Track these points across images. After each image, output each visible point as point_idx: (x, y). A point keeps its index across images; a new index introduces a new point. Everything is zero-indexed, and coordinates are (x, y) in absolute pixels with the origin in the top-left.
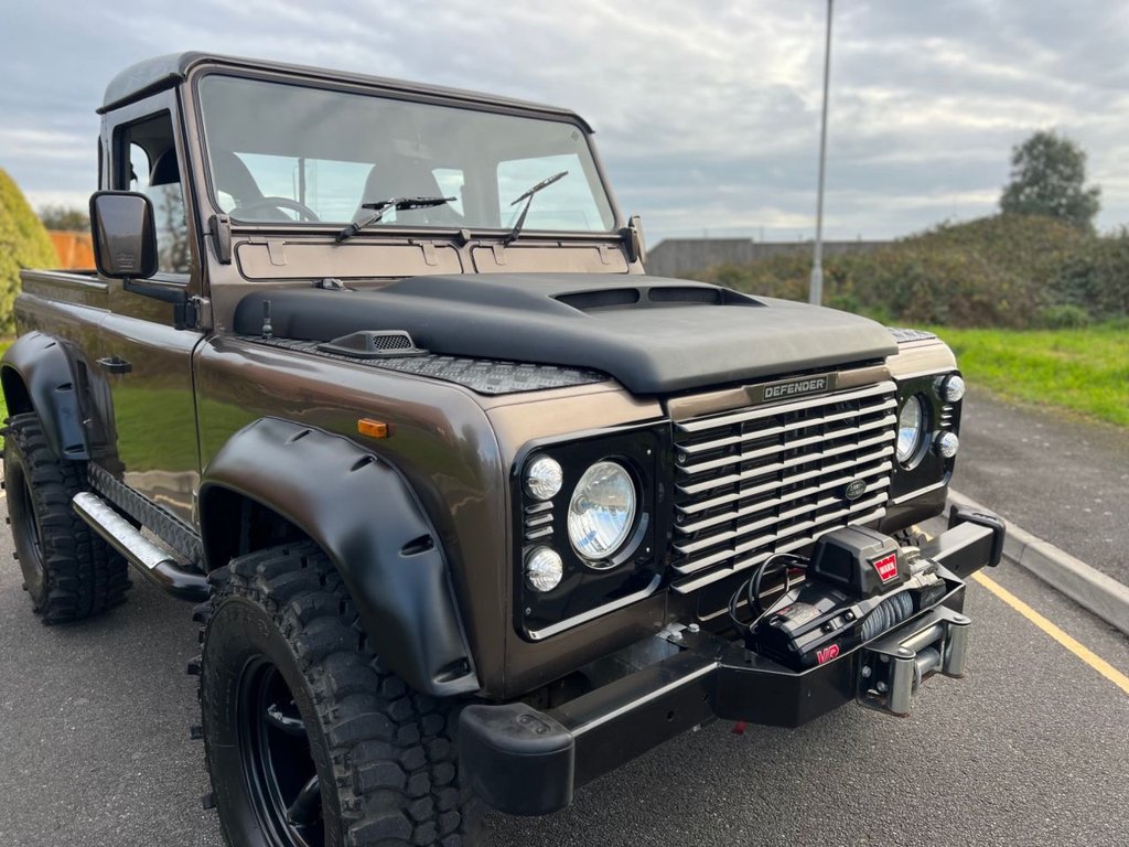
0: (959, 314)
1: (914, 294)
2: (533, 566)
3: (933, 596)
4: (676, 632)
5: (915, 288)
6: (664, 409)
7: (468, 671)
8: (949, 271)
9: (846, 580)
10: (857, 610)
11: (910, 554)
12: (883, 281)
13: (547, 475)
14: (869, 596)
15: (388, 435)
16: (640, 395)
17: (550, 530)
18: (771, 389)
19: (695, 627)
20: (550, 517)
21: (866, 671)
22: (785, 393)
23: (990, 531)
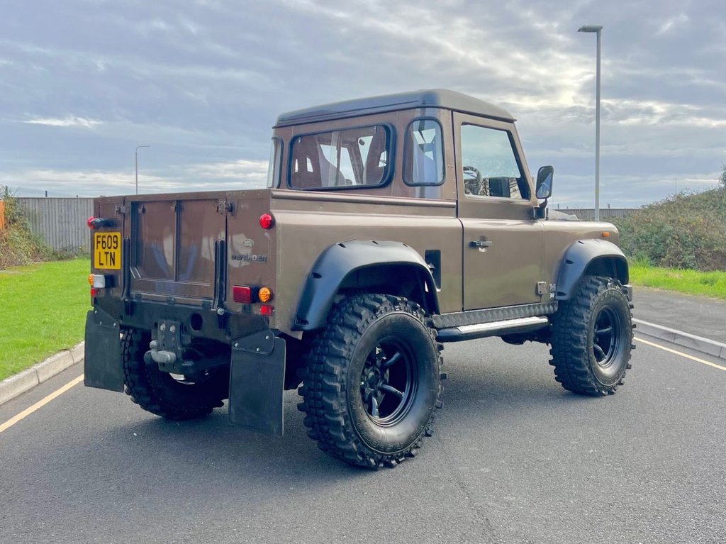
0: (704, 261)
1: (667, 245)
5: (668, 242)
8: (693, 229)
12: (642, 237)
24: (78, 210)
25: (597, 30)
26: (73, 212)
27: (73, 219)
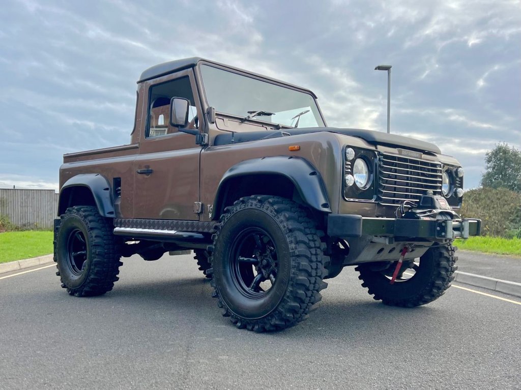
2: (347, 178)
6: (376, 148)
7: (328, 207)
9: (430, 205)
10: (434, 211)
14: (437, 209)
15: (300, 149)
16: (370, 142)
17: (350, 170)
20: (350, 167)
21: (438, 228)
22: (408, 154)
24: (34, 198)
25: (387, 68)
26: (30, 200)
27: (31, 205)
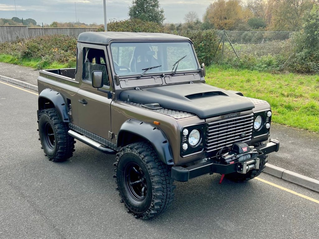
2: (183, 146)
3: (255, 155)
4: (206, 159)
6: (205, 121)
7: (172, 162)
9: (237, 151)
10: (238, 156)
11: (252, 147)
13: (186, 132)
14: (240, 154)
15: (159, 124)
16: (201, 118)
17: (186, 140)
18: (226, 116)
19: (209, 158)
20: (186, 138)
21: (239, 166)
22: (229, 117)
23: (276, 144)
